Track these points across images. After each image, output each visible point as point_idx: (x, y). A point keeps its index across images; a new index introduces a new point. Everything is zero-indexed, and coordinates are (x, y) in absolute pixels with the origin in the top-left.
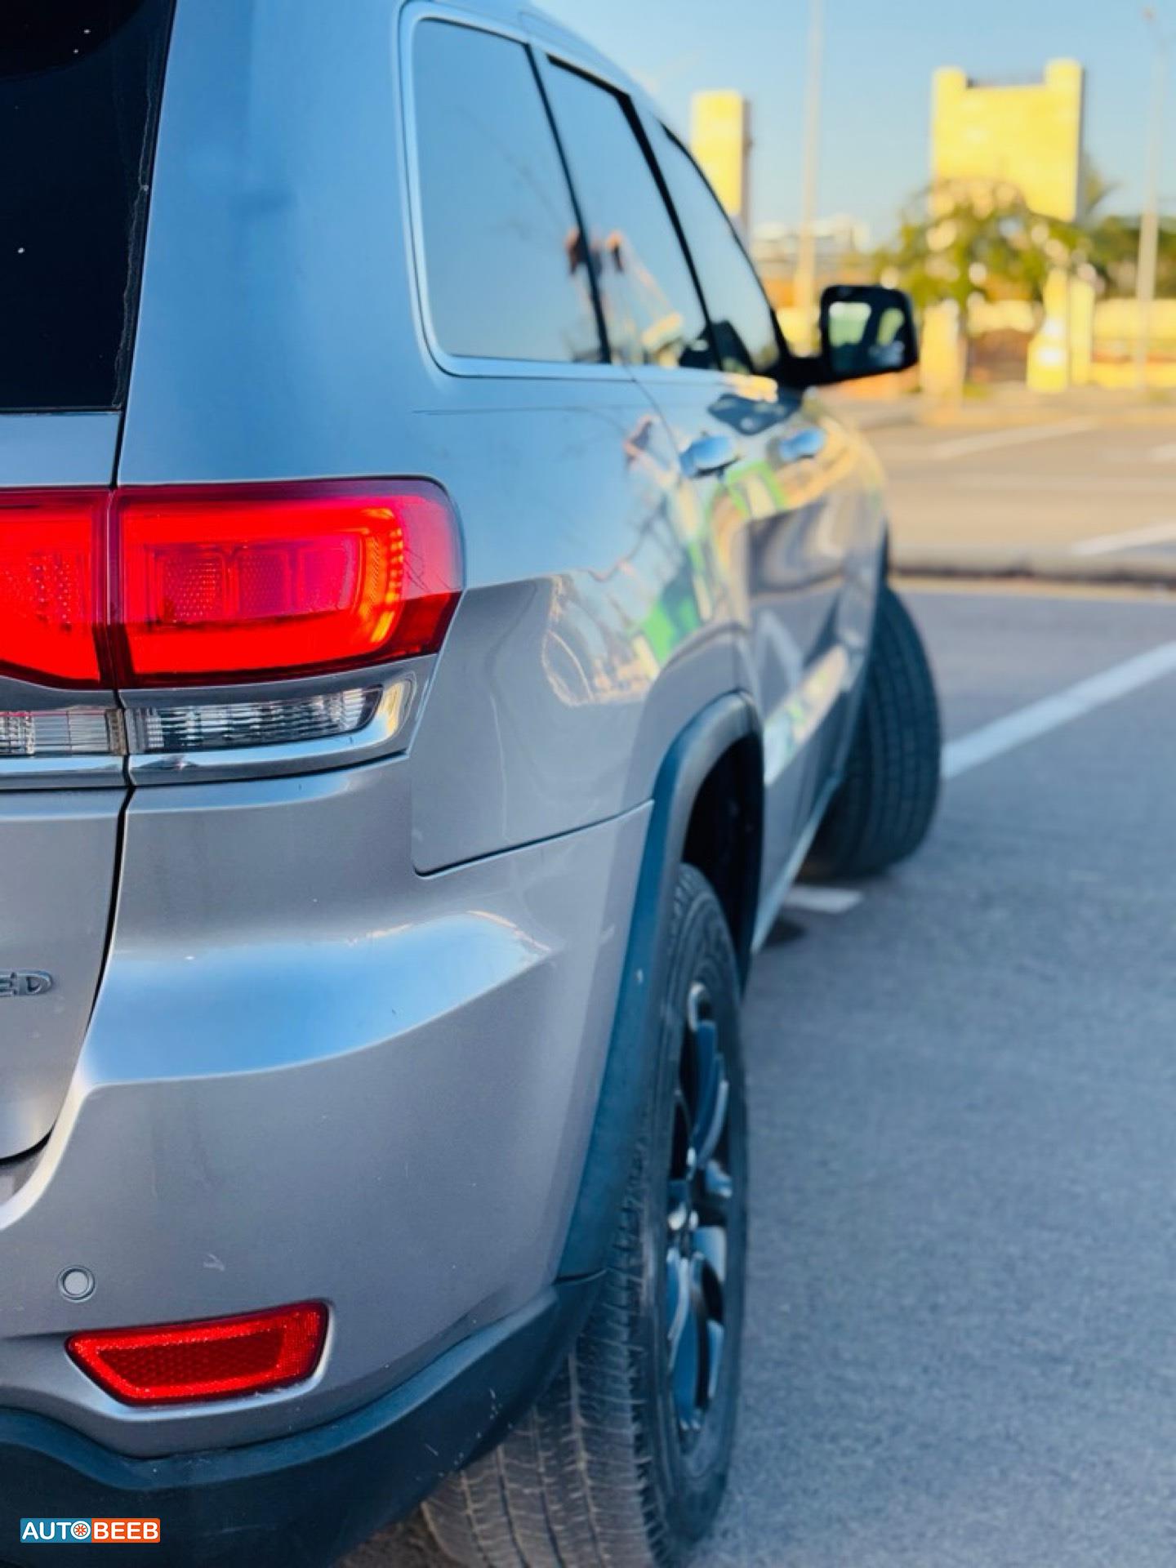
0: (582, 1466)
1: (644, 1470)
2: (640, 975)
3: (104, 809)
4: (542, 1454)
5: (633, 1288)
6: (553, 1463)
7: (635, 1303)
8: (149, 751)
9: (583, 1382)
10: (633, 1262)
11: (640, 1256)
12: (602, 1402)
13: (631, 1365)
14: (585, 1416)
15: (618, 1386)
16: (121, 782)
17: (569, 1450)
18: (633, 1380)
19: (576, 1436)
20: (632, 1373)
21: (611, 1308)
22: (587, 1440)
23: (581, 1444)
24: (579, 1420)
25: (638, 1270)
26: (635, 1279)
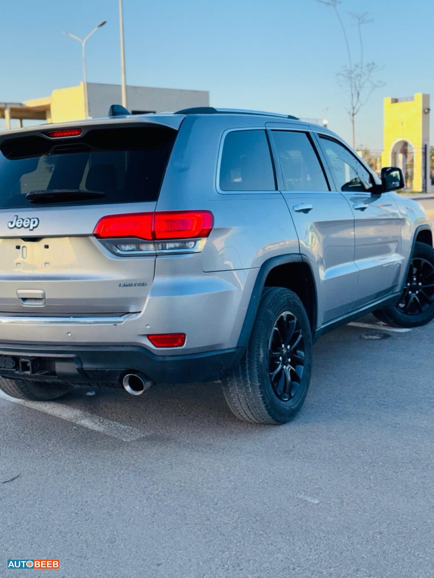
0: (250, 391)
1: (262, 393)
2: (255, 297)
3: (152, 259)
4: (244, 388)
5: (258, 358)
6: (245, 390)
7: (258, 361)
8: (159, 250)
9: (249, 375)
10: (258, 353)
11: (260, 352)
12: (253, 378)
13: (257, 372)
14: (250, 381)
15: (255, 375)
16: (155, 255)
17: (247, 388)
18: (258, 375)
19: (249, 385)
20: (258, 373)
21: (253, 361)
22: (251, 386)
23: (250, 387)
24: (249, 382)
25: (260, 355)
26: (259, 357)
